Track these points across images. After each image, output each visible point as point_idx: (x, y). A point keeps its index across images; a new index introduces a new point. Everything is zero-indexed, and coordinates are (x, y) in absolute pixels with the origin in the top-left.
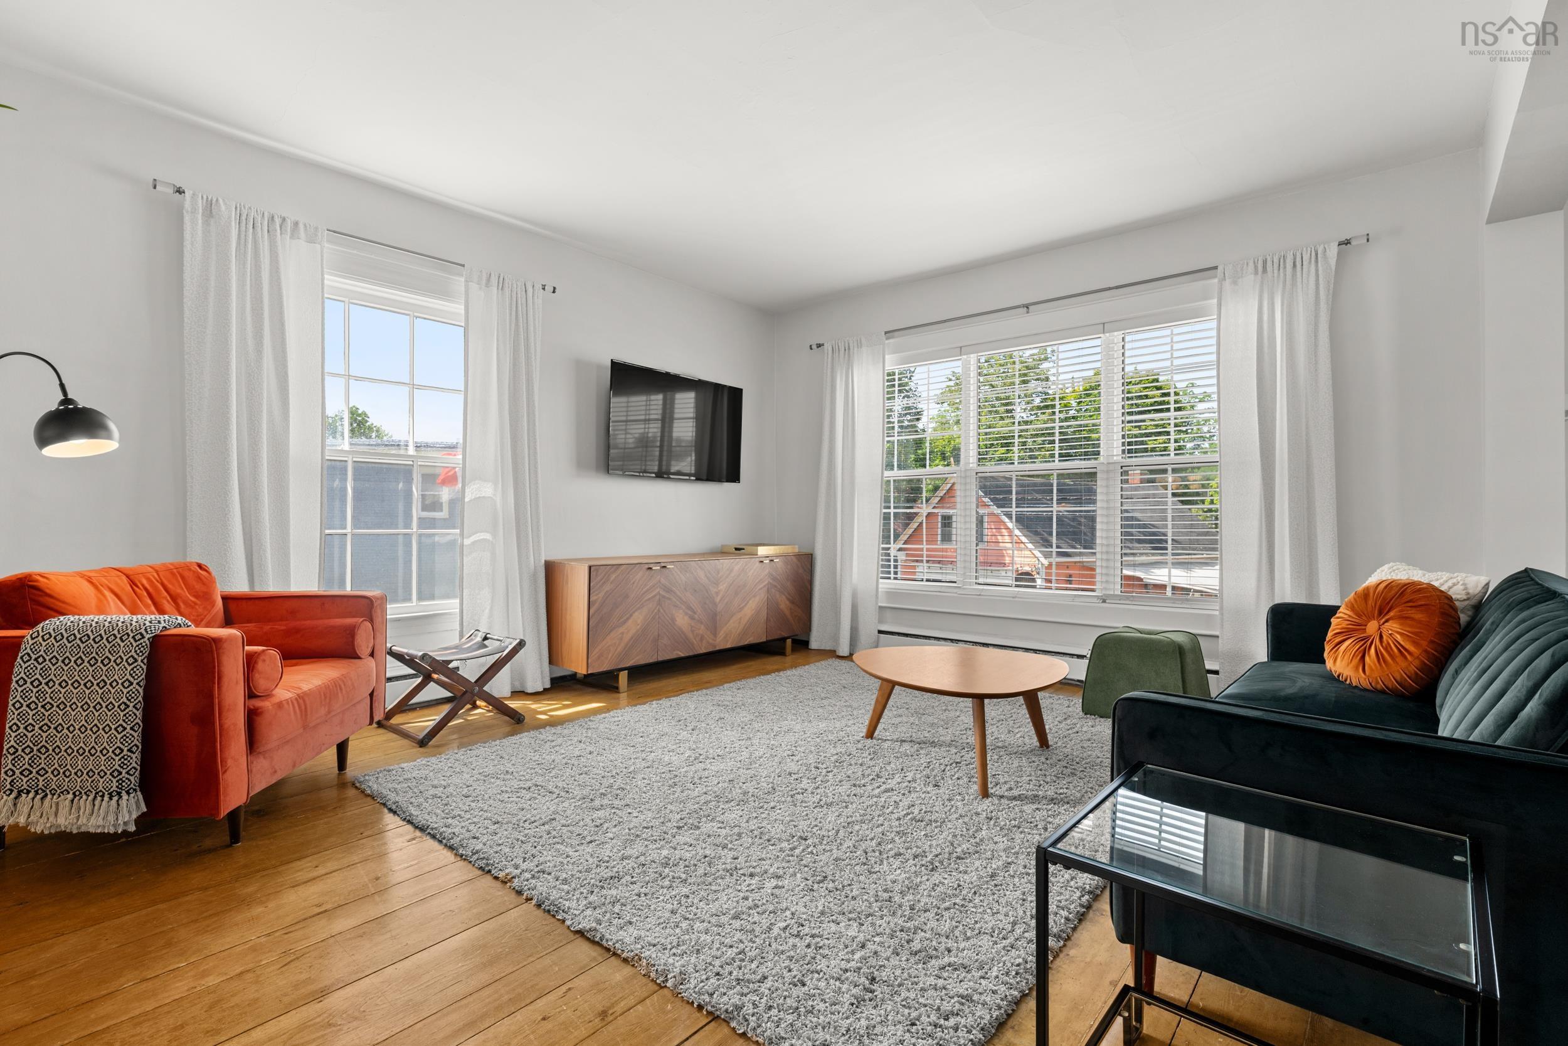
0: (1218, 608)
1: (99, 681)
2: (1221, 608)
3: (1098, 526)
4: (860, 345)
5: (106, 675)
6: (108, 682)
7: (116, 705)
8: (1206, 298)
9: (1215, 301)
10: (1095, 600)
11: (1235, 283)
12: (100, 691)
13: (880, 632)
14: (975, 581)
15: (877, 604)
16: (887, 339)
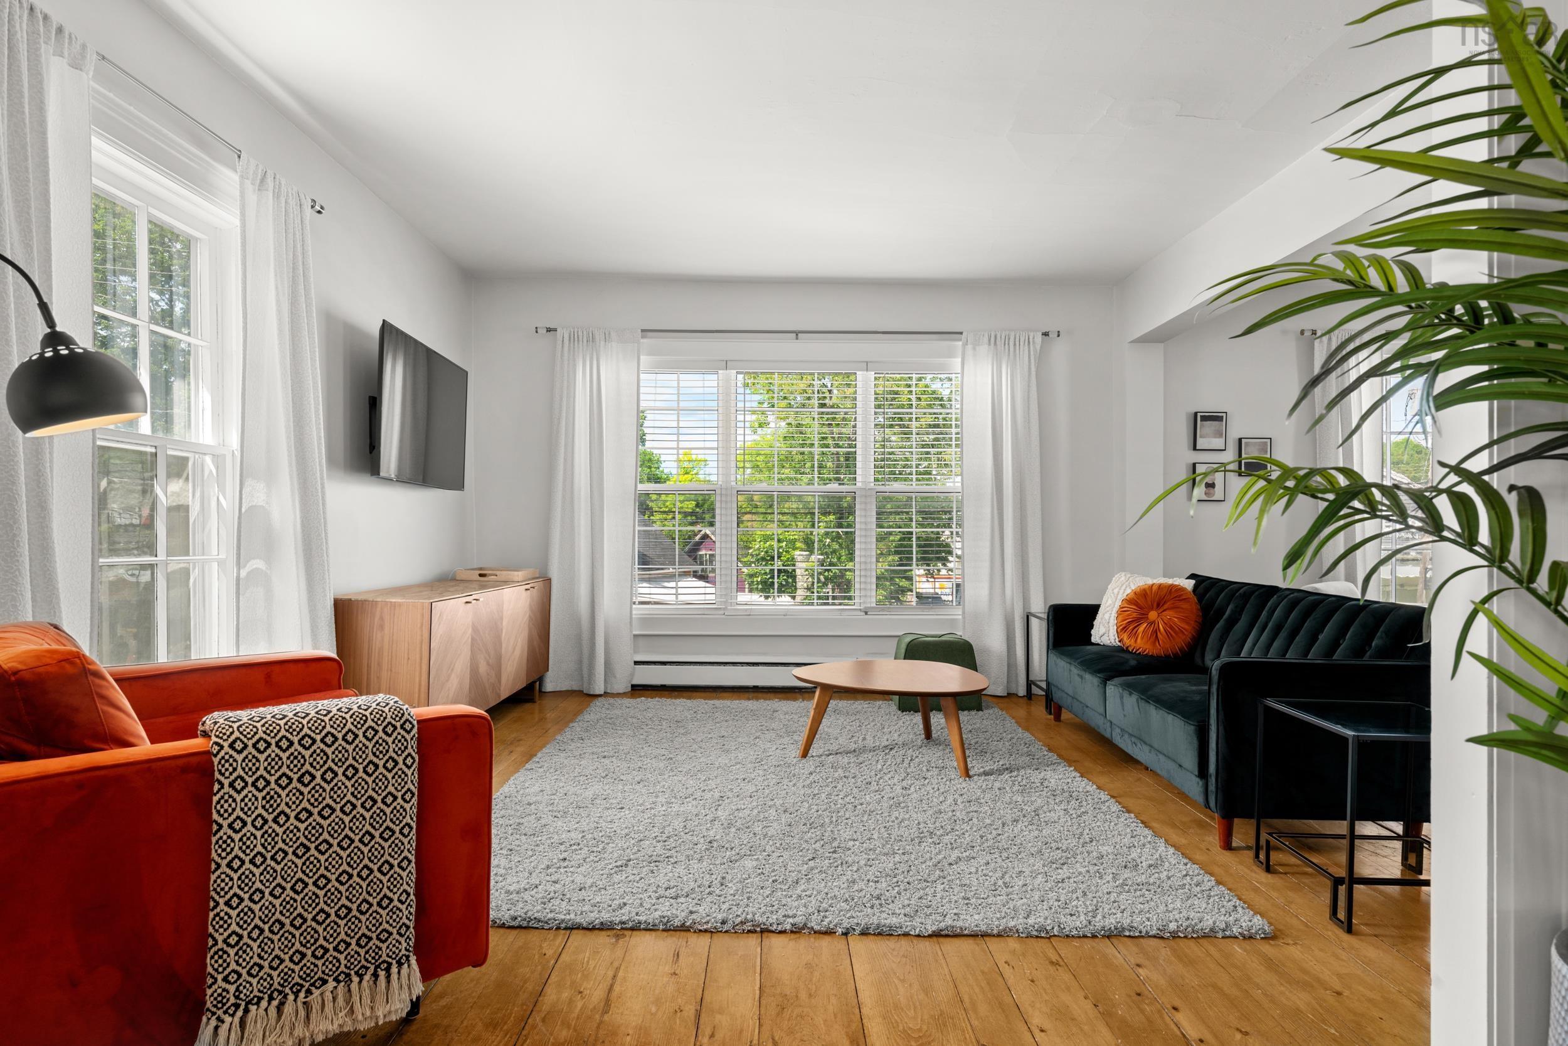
0: (960, 613)
1: (363, 799)
2: (964, 613)
3: (857, 546)
4: (607, 338)
5: (374, 789)
6: (379, 799)
7: (397, 829)
8: (951, 355)
9: (959, 360)
10: (859, 613)
11: (974, 349)
12: (368, 815)
13: (636, 663)
15: (631, 631)
16: (643, 337)
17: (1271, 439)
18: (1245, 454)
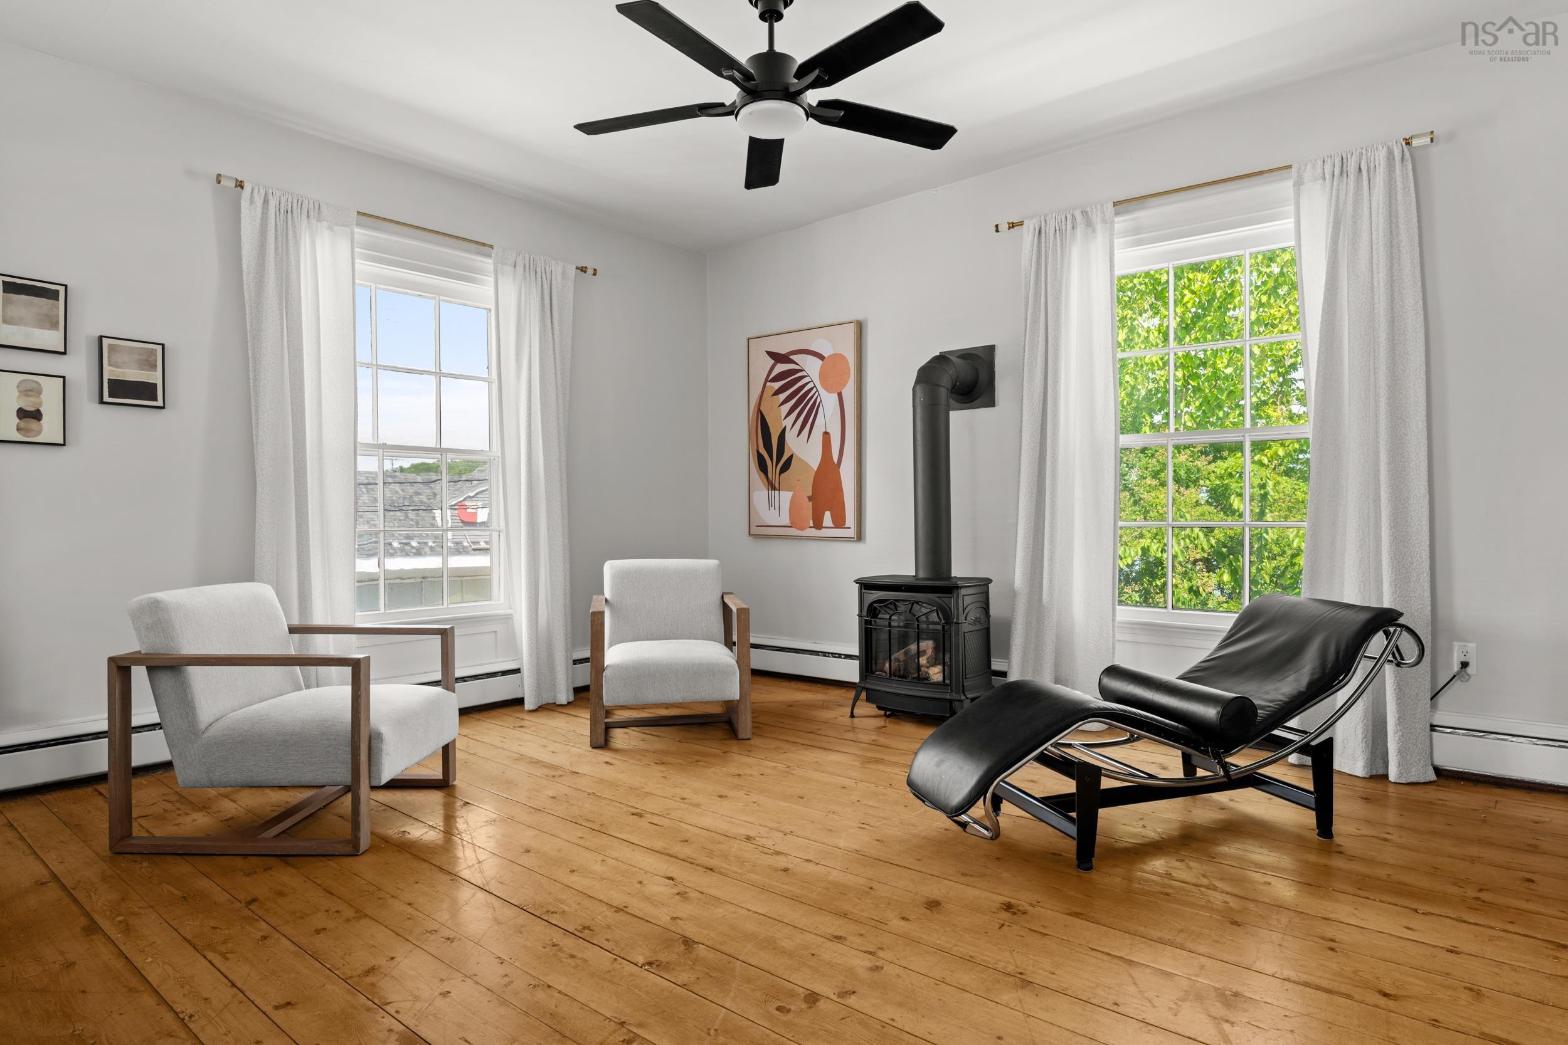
17: (163, 345)
18: (110, 365)
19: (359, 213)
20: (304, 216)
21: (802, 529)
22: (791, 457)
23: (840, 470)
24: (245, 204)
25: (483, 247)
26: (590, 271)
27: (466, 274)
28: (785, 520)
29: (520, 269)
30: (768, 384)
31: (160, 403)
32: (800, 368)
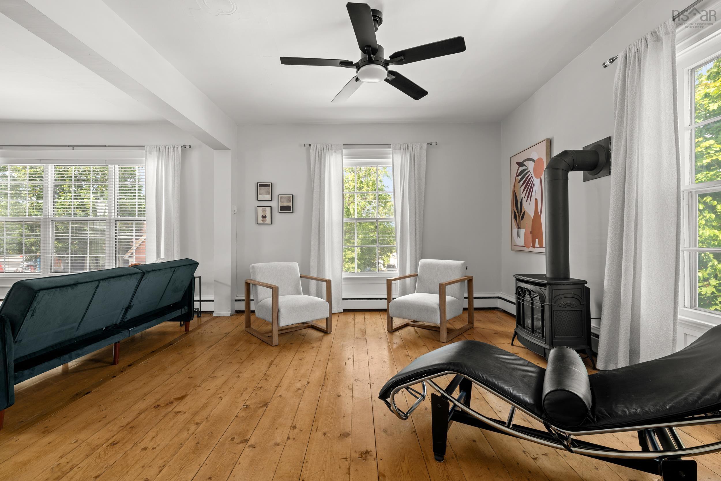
11: (151, 154)
14: (50, 271)
17: (293, 195)
18: (281, 202)
19: (344, 145)
20: (327, 150)
21: (528, 248)
22: (524, 212)
23: (541, 218)
24: (311, 151)
25: (388, 145)
26: (434, 144)
27: (382, 156)
28: (522, 243)
29: (402, 150)
30: (517, 177)
31: (292, 211)
32: (527, 168)
